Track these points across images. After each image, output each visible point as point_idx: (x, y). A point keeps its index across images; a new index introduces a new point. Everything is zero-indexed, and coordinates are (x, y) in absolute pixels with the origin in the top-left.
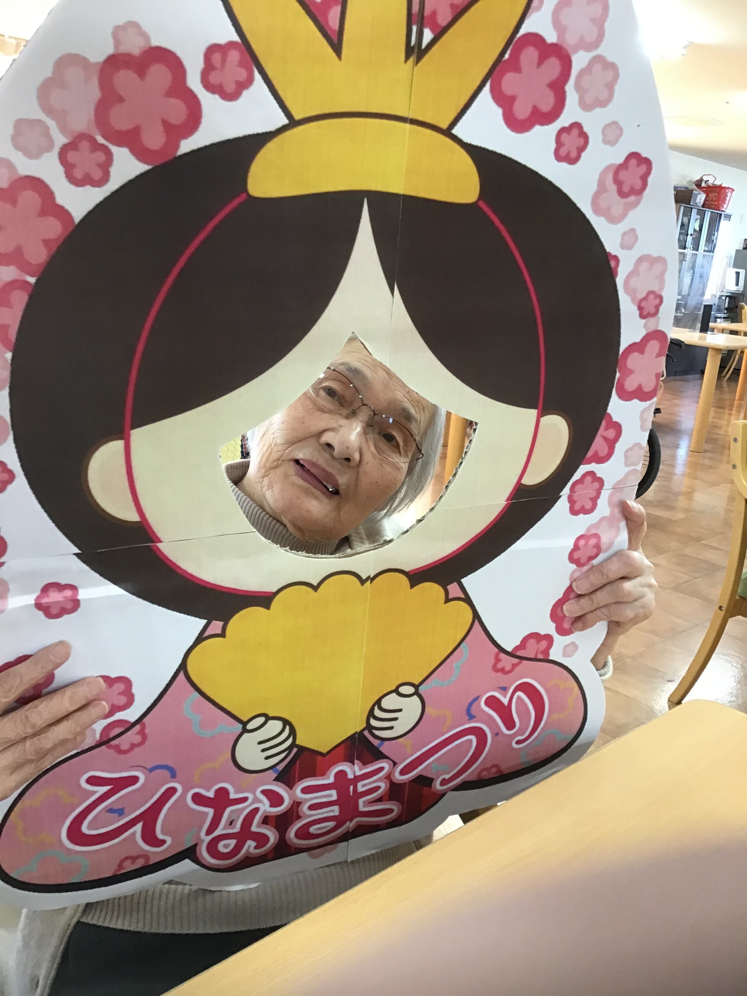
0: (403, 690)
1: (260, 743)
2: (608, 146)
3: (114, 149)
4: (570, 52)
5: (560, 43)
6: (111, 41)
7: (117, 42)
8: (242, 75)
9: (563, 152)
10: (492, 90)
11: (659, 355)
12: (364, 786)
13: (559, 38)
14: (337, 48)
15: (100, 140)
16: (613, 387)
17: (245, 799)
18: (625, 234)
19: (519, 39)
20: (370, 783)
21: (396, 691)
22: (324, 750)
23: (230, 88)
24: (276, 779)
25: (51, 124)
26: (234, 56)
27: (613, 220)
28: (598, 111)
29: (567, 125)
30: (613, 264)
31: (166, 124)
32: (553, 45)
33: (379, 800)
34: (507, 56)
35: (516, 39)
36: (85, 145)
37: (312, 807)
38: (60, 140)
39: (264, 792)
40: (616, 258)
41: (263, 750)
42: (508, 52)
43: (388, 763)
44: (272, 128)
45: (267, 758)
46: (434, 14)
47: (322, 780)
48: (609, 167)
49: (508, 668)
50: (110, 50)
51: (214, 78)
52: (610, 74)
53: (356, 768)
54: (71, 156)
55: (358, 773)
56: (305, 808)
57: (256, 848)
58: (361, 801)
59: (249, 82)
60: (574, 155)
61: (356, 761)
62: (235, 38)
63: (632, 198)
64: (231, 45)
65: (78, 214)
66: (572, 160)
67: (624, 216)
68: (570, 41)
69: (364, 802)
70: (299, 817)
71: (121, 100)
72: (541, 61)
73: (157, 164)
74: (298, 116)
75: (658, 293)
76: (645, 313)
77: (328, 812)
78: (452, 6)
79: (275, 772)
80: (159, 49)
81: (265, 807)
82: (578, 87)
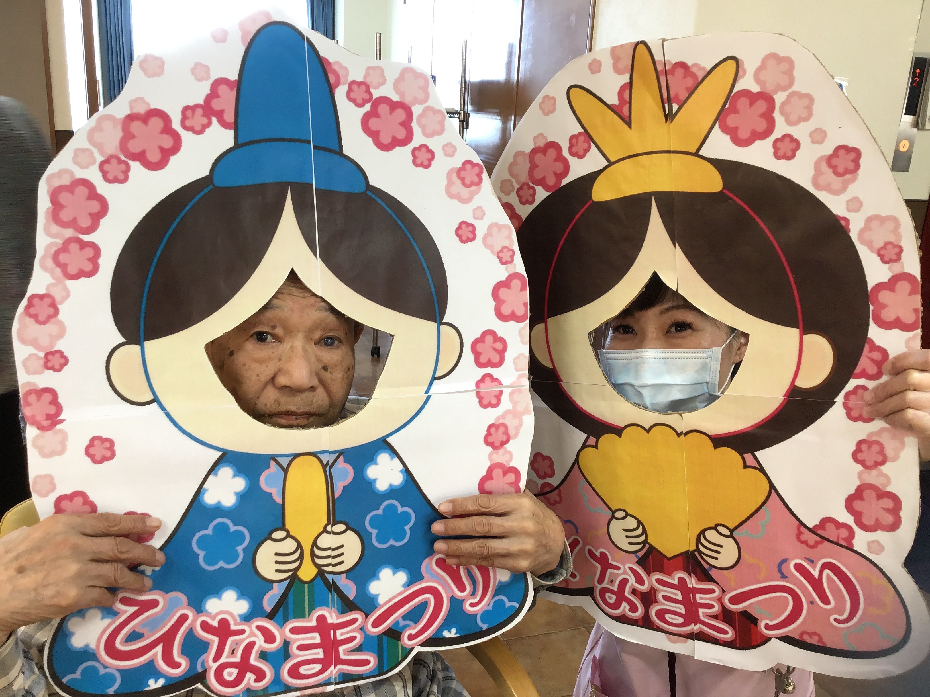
0: (720, 529)
1: (624, 530)
2: (816, 146)
3: (536, 187)
4: (772, 94)
5: (762, 91)
6: (533, 144)
7: (535, 143)
8: (586, 146)
9: (780, 153)
10: (720, 127)
11: (911, 293)
12: (701, 598)
13: (761, 88)
14: (629, 124)
15: (531, 184)
16: (869, 317)
17: (618, 568)
18: (848, 201)
19: (733, 95)
20: (706, 599)
21: (715, 528)
22: (669, 555)
23: (581, 153)
24: (637, 563)
25: (513, 180)
26: (581, 138)
27: (834, 192)
28: (802, 125)
29: (779, 136)
30: (843, 223)
31: (556, 174)
32: (758, 93)
33: (715, 617)
34: (727, 106)
35: (731, 96)
36: (525, 187)
37: (665, 598)
38: (517, 186)
39: (630, 568)
40: (845, 219)
41: (627, 537)
42: (728, 103)
43: (718, 587)
44: (601, 168)
45: (630, 543)
46: (677, 96)
47: (670, 579)
48: (821, 158)
49: (811, 543)
50: (533, 147)
51: (574, 150)
52: (806, 101)
53: (693, 580)
54: (521, 193)
55: (695, 586)
56: (660, 596)
57: (630, 610)
58: (701, 611)
59: (589, 149)
60: (789, 154)
61: (692, 575)
62: (582, 130)
63: (848, 176)
64: (580, 134)
65: (524, 217)
66: (790, 157)
67: (844, 189)
68: (769, 88)
69: (703, 613)
70: (656, 602)
71: (537, 166)
72: (752, 104)
73: (553, 191)
74: (613, 160)
75: (896, 243)
76: (887, 259)
77: (676, 607)
78: (687, 89)
79: (637, 556)
80: (551, 142)
81: (632, 580)
82: (782, 113)
